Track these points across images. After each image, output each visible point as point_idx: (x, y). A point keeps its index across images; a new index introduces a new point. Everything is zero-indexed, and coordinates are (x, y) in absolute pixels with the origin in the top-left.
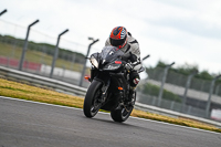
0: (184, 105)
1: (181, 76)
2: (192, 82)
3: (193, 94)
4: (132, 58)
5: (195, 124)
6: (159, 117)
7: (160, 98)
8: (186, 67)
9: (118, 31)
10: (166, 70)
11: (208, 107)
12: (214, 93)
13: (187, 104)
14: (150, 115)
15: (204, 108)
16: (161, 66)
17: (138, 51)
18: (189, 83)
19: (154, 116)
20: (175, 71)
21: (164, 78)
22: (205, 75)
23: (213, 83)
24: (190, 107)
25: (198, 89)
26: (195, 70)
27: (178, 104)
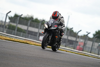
0: (27, 34)
1: (26, 20)
2: (30, 23)
3: (31, 29)
4: (61, 24)
5: (32, 43)
6: (16, 40)
7: (16, 31)
8: (27, 17)
9: (55, 13)
10: (18, 18)
11: (38, 35)
12: (41, 28)
13: (28, 34)
14: (11, 39)
15: (36, 36)
16: (16, 16)
17: (63, 21)
18: (29, 24)
19: (13, 39)
20: (23, 18)
21: (18, 22)
22: (36, 20)
23: (40, 24)
24: (30, 35)
25: (33, 27)
26: (32, 18)
27: (24, 34)
